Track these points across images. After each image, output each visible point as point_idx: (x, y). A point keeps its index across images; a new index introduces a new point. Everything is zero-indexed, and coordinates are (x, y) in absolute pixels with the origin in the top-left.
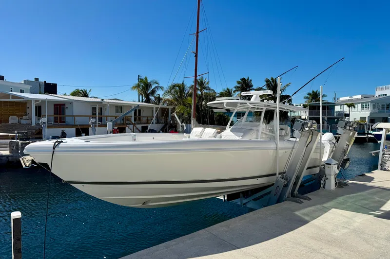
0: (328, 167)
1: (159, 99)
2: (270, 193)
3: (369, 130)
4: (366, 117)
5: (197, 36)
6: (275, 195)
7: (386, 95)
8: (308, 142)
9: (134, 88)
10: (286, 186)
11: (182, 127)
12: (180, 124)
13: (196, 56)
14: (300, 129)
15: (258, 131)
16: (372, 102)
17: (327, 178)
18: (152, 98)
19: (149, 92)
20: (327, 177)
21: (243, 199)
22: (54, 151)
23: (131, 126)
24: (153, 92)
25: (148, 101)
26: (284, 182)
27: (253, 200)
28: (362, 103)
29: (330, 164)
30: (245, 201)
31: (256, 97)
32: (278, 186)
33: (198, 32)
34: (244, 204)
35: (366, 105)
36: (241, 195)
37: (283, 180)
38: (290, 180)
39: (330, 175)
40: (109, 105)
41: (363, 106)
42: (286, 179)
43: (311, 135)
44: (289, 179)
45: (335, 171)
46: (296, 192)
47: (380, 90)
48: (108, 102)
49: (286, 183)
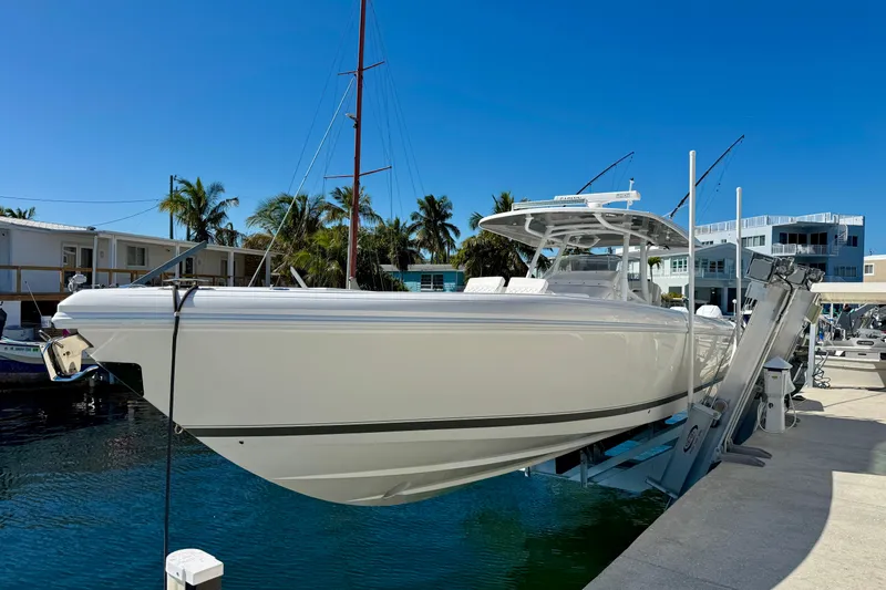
0: (775, 377)
1: (233, 235)
4: (681, 288)
5: (360, 78)
6: (686, 450)
7: (712, 242)
8: (779, 313)
9: (163, 205)
13: (358, 126)
14: (766, 277)
17: (771, 405)
18: (213, 232)
19: (204, 217)
20: (770, 400)
21: (587, 466)
22: (177, 319)
24: (217, 217)
25: (203, 239)
26: (715, 415)
27: (616, 467)
28: (675, 257)
30: (592, 472)
32: (696, 427)
33: (361, 70)
34: (589, 480)
35: (680, 263)
36: (583, 457)
38: (731, 409)
39: (779, 396)
40: (114, 242)
41: (675, 263)
42: (720, 408)
44: (727, 405)
45: (789, 385)
47: (699, 232)
48: (115, 234)
49: (718, 418)
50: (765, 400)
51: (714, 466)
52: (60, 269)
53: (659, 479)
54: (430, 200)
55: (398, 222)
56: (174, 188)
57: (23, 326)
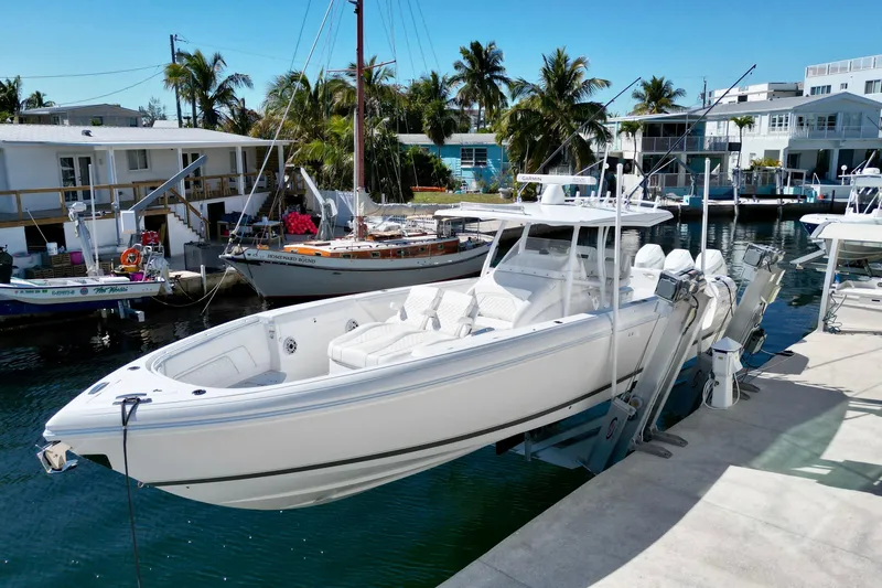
0: (720, 358)
1: (246, 116)
2: (596, 432)
3: (785, 184)
4: (778, 151)
6: (608, 438)
7: (830, 87)
8: (686, 325)
10: (634, 418)
11: (328, 207)
12: (321, 201)
13: (359, 11)
14: (670, 296)
15: (564, 279)
16: (795, 111)
17: (717, 383)
18: (223, 111)
19: (210, 95)
20: (717, 379)
21: (529, 443)
22: (125, 431)
23: (181, 208)
25: (211, 121)
26: (631, 410)
27: (554, 445)
28: (772, 113)
29: (726, 352)
30: (534, 448)
31: (556, 192)
32: (616, 419)
34: (534, 454)
35: (781, 120)
37: (627, 407)
38: (645, 406)
39: (724, 376)
40: (112, 153)
41: (774, 120)
42: (636, 404)
43: (693, 310)
44: (641, 403)
45: (734, 367)
46: (653, 426)
47: (814, 74)
48: (111, 146)
49: (634, 413)
50: (713, 377)
51: (629, 453)
52: (60, 190)
53: (586, 459)
54: (476, 47)
55: (435, 76)
56: (176, 51)
57: (31, 251)
